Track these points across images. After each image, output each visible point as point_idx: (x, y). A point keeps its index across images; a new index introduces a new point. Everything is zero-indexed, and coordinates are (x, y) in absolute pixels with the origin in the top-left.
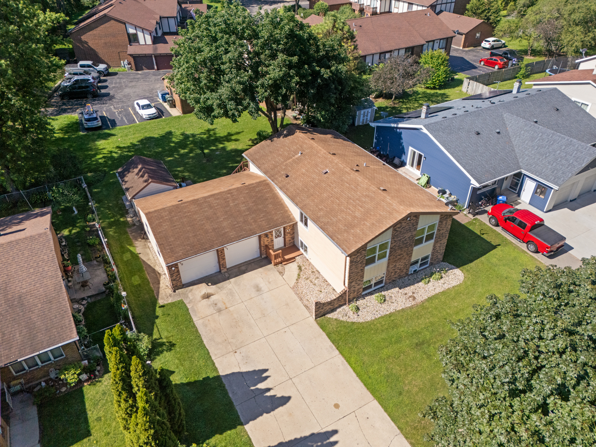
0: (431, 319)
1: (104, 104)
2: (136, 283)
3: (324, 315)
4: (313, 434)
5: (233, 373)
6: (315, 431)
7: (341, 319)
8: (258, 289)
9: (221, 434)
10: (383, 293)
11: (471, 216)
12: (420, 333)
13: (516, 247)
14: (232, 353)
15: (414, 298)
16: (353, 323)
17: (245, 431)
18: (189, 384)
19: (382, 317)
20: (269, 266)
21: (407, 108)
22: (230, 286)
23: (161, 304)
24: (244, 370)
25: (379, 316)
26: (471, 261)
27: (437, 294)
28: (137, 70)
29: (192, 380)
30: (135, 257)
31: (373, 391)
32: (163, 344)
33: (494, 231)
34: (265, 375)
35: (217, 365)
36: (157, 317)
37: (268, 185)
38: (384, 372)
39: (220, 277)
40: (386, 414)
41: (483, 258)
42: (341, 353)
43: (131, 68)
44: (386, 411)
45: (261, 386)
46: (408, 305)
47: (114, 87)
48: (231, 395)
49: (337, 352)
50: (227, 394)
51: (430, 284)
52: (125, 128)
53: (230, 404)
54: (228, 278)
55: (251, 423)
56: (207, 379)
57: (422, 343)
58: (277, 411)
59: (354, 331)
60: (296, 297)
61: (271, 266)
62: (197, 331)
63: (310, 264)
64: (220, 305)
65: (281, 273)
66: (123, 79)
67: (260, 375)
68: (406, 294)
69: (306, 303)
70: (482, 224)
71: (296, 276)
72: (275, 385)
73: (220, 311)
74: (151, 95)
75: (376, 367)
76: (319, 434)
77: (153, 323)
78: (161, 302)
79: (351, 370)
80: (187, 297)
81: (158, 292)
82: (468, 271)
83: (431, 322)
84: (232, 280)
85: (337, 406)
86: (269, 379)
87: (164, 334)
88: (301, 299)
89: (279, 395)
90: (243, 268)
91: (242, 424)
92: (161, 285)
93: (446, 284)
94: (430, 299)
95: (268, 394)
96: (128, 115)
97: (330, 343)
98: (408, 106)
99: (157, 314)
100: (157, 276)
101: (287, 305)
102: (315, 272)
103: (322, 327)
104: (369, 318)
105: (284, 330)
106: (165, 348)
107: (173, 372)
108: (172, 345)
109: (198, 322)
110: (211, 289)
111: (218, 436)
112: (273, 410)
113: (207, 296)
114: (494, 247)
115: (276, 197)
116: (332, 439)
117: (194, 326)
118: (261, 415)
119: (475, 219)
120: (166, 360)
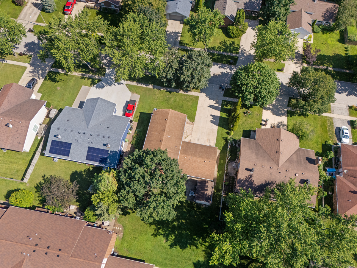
2: (222, 160)
5: (216, 125)
7: (189, 121)
8: (198, 140)
9: (224, 117)
13: (137, 109)
14: (213, 129)
17: (220, 115)
23: (220, 150)
24: (214, 124)
29: (223, 129)
30: (219, 171)
31: (197, 107)
32: (225, 140)
33: (135, 115)
35: (217, 129)
38: (192, 108)
40: (198, 103)
45: (213, 120)
48: (219, 122)
49: (196, 116)
55: (218, 116)
56: (221, 127)
59: (190, 117)
62: (217, 138)
64: (209, 141)
65: (190, 140)
67: (212, 122)
70: (134, 119)
71: (188, 137)
72: (211, 118)
73: (209, 140)
75: (192, 110)
77: (224, 146)
79: (197, 112)
81: (219, 154)
85: (204, 109)
86: (211, 120)
87: (223, 142)
88: (192, 131)
92: (218, 156)
95: (213, 118)
99: (222, 148)
100: (217, 160)
101: (196, 132)
103: (194, 122)
107: (226, 132)
108: (223, 138)
112: (214, 115)
114: (141, 112)
117: (216, 140)
118: (216, 116)
120: (226, 136)
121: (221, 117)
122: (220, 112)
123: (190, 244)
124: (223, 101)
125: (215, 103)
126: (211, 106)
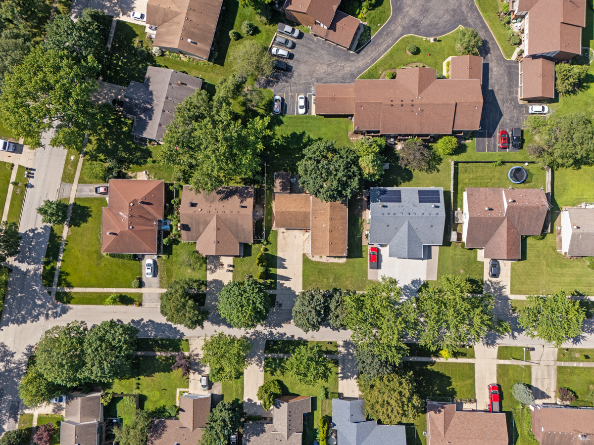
1: (287, 82)
5: (280, 257)
7: (308, 257)
8: (296, 237)
12: (322, 269)
13: (366, 261)
14: (282, 252)
15: (329, 261)
19: (317, 261)
22: (290, 232)
23: (272, 230)
26: (352, 258)
29: (272, 254)
30: (271, 207)
31: (303, 276)
32: (269, 242)
35: (278, 253)
36: (270, 233)
37: (310, 213)
44: (303, 280)
45: (284, 263)
46: (325, 261)
47: (296, 59)
49: (302, 264)
50: (277, 260)
51: (335, 259)
52: (289, 118)
53: (277, 263)
54: (291, 229)
56: (274, 256)
57: (320, 272)
58: (284, 269)
59: (309, 261)
61: (302, 231)
62: (277, 242)
65: (304, 235)
67: (284, 260)
69: (304, 247)
71: (306, 238)
72: (286, 264)
73: (284, 239)
75: (307, 272)
77: (268, 235)
79: (302, 269)
80: (279, 230)
81: (273, 225)
82: (349, 260)
83: (326, 268)
85: (295, 274)
87: (271, 239)
89: (286, 266)
91: (277, 268)
93: (339, 261)
94: (332, 263)
96: (294, 103)
97: (302, 261)
100: (274, 218)
101: (299, 246)
103: (303, 257)
104: (314, 260)
105: (295, 252)
107: (269, 250)
109: (278, 239)
110: (285, 231)
111: (271, 268)
113: (283, 233)
114: (362, 257)
118: (281, 268)
119: (367, 245)
120: (268, 247)
122: (278, 274)
123: (288, 137)
124: (276, 289)
126: (288, 279)
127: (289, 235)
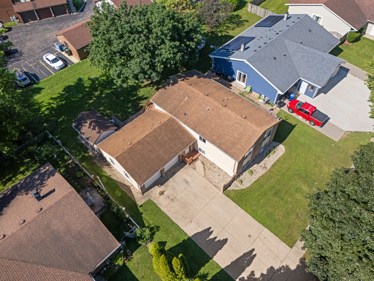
0: (277, 178)
1: (18, 60)
2: (119, 195)
3: (226, 189)
4: (244, 254)
5: (195, 234)
6: (245, 252)
7: (235, 189)
8: (187, 182)
9: (204, 266)
10: (250, 169)
11: (278, 109)
12: (274, 187)
13: (304, 124)
14: (190, 223)
15: (266, 168)
16: (242, 190)
17: (214, 261)
18: (176, 246)
19: (254, 183)
20: (186, 166)
21: (221, 31)
22: (171, 184)
23: (140, 205)
24: (200, 231)
25: (253, 182)
26: (286, 138)
27: (275, 162)
28: (25, 23)
29: (178, 243)
30: (109, 178)
31: (263, 224)
32: (153, 228)
33: (292, 116)
34: (210, 231)
35: (185, 231)
36: (142, 213)
37: (173, 120)
38: (265, 213)
39: (163, 179)
40: (272, 234)
41: (291, 135)
42: (242, 208)
43: (20, 22)
44: (272, 232)
45: (211, 237)
46: (264, 172)
47: (17, 43)
48: (199, 245)
49: (240, 208)
50: (197, 245)
51: (271, 157)
52: (48, 80)
53: (201, 250)
54: (168, 179)
55: (215, 257)
56: (184, 241)
57: (277, 192)
58: (224, 247)
59: (243, 194)
60: (208, 182)
61: (187, 166)
62: (166, 215)
63: (207, 160)
64: (171, 197)
65: (195, 169)
66: (19, 33)
67: (208, 231)
68: (261, 166)
69: (214, 184)
70: (285, 113)
71: (203, 169)
72: (217, 234)
73: (172, 200)
74: (48, 46)
75: (260, 211)
76: (247, 253)
77: (142, 218)
78: (139, 203)
79: (250, 216)
80: (152, 196)
81: (134, 198)
82: (286, 144)
83: (277, 180)
84: (171, 180)
85: (250, 236)
86: (213, 232)
87: (151, 222)
88: (211, 183)
89: (222, 239)
90: (173, 171)
91: (211, 259)
92: (134, 193)
93: (278, 155)
94: (273, 166)
95: (216, 240)
96: (42, 68)
97: (235, 204)
98: (221, 29)
99: (141, 212)
100: (128, 188)
101: (205, 187)
102: (212, 164)
103: (228, 196)
104: (248, 185)
105: (210, 203)
106: (155, 230)
107: (166, 242)
108: (158, 228)
109: (165, 210)
110: (162, 188)
111: (203, 268)
112: (222, 247)
113: (162, 193)
114: (294, 126)
115: (181, 127)
116: (254, 253)
117: (164, 213)
118: (218, 251)
119: (281, 110)
120: (159, 236)
121: (208, 261)
122: (223, 267)
123: (62, 95)
125: (252, 273)
126: (249, 257)
127: (174, 188)
